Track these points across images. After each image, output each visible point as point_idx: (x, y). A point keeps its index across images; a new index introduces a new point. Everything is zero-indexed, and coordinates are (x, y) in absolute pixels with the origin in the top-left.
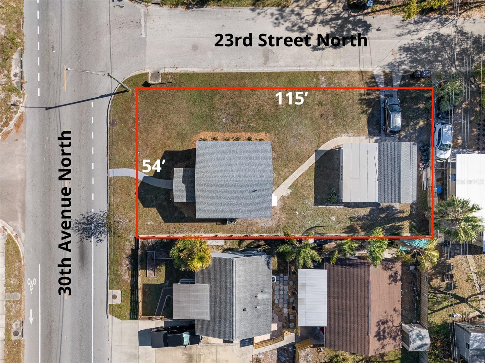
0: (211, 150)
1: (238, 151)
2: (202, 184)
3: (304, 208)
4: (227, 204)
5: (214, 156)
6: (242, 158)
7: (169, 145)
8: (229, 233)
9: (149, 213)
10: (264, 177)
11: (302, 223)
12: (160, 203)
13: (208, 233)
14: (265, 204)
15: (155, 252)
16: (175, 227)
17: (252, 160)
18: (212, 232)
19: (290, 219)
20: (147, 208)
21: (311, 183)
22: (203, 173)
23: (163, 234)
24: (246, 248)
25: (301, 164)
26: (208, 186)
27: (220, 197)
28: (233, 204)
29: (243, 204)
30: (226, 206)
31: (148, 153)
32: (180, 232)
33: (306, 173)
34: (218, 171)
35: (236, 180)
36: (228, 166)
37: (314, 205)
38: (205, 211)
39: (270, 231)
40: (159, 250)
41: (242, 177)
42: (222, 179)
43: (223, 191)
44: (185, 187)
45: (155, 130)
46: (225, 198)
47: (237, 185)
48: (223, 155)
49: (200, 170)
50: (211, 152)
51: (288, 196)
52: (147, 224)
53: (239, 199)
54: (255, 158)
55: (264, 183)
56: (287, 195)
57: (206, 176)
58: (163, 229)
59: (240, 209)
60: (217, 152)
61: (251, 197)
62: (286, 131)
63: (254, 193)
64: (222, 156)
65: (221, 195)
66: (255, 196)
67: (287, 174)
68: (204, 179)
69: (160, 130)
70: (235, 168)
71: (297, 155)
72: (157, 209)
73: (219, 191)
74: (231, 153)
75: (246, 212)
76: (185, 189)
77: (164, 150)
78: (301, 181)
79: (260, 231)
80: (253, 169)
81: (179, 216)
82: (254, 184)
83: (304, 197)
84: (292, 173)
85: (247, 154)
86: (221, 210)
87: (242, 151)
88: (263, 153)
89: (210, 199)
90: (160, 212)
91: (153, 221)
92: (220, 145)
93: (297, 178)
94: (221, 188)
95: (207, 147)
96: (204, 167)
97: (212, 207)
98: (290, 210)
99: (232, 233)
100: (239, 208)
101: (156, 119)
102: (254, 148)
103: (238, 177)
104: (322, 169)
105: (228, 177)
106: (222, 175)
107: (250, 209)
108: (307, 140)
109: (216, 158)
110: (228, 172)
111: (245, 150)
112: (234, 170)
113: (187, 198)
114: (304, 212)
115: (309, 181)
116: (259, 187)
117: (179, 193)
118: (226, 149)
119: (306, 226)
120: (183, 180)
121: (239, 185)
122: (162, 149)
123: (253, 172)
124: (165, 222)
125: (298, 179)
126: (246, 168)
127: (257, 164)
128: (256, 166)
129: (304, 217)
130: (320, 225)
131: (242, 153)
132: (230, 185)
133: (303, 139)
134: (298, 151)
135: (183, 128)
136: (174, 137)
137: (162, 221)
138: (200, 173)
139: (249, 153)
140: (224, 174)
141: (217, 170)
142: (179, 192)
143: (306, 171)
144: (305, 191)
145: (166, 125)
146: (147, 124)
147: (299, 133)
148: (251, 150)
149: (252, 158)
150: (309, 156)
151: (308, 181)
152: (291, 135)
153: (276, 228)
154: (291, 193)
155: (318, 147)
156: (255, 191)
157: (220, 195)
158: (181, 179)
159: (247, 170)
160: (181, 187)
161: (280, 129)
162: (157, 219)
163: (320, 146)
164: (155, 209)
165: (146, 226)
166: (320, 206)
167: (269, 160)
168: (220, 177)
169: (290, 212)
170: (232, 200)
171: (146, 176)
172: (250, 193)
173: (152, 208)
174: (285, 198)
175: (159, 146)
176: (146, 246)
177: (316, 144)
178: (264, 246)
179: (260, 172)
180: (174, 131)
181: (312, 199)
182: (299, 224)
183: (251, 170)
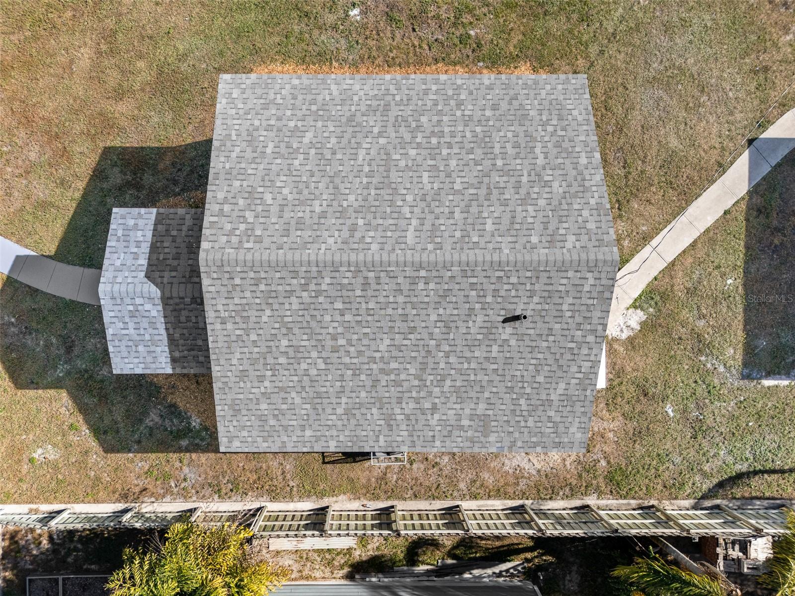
0: (289, 113)
1: (424, 119)
2: (237, 281)
3: (701, 390)
4: (369, 383)
5: (306, 140)
6: (445, 152)
7: (124, 123)
8: (376, 498)
9: (39, 411)
10: (569, 245)
11: (692, 453)
12: (86, 371)
13: (290, 497)
14: (562, 386)
15: (61, 578)
16: (148, 473)
17: (499, 163)
18: (305, 495)
19: (638, 434)
20: (31, 393)
21: (729, 281)
22: (242, 227)
23: (96, 501)
24: (450, 561)
25: (688, 203)
26: (270, 295)
27: (335, 350)
28: (398, 383)
29: (448, 383)
30: (363, 394)
31: (33, 156)
32: (168, 491)
33: (710, 239)
34: (323, 215)
35: (417, 259)
36: (373, 192)
37: (744, 377)
38: (262, 419)
39: (553, 487)
40: (78, 570)
41: (448, 247)
42: (345, 258)
43: (348, 317)
44: (158, 301)
45: (62, 59)
46: (360, 353)
47: (421, 286)
48: (347, 136)
49: (227, 208)
50: (292, 124)
51: (631, 340)
52: (31, 460)
53: (430, 360)
54: (510, 150)
55: (570, 274)
56: (624, 336)
57: (259, 240)
58: (98, 479)
59: (434, 408)
60: (320, 124)
61: (495, 348)
62: (621, 57)
63: (509, 328)
64: (344, 141)
65: (342, 342)
66: (513, 342)
67: (626, 243)
68: (249, 257)
69: (85, 57)
70: (409, 198)
71: (671, 161)
72: (69, 393)
73: (328, 318)
74: (391, 130)
75: (465, 422)
76: (160, 308)
77: (102, 145)
78: (688, 275)
79: (510, 490)
80: (505, 203)
81: (167, 423)
82: (514, 280)
83: (701, 345)
84: (646, 239)
85: (468, 135)
86: (340, 411)
87: (445, 118)
88: (550, 129)
89: (282, 360)
90: (83, 409)
91: (55, 445)
92: (335, 93)
93: (670, 259)
94: (339, 305)
95: (273, 102)
96: (251, 194)
97: (298, 400)
98: (638, 401)
99: (388, 498)
100: (428, 405)
101: (69, 14)
102: (504, 105)
103: (430, 247)
104: (775, 223)
105: (375, 247)
106: (346, 234)
107: (482, 406)
108: (714, 97)
109: (313, 151)
110: (374, 222)
111: (459, 113)
112: (406, 210)
113: (177, 354)
114: (698, 407)
115: (723, 275)
116: (536, 299)
117: (131, 331)
118: (363, 108)
119: (706, 468)
120: (149, 265)
121: (432, 286)
122: (93, 138)
123: (506, 220)
124: (106, 451)
125: (673, 264)
126: (467, 198)
127: (525, 179)
128: (523, 191)
129: (698, 429)
130: (769, 466)
131: (447, 130)
132: (388, 286)
133: (697, 93)
134: (674, 143)
135: (181, 47)
136: (143, 90)
137: (93, 444)
138: (228, 227)
139: (478, 129)
140: (353, 229)
141: (318, 209)
142: (131, 325)
143: (707, 231)
144: (702, 316)
145: (110, 36)
146: (28, 34)
147: (680, 68)
148: (488, 113)
149: (497, 150)
150: (720, 165)
151: (716, 272)
152: (642, 73)
153: (580, 476)
154: (643, 324)
155: (763, 125)
156: (516, 318)
157: (334, 338)
158: (143, 261)
159: (474, 209)
160: (138, 301)
161: (594, 49)
162: (73, 438)
163: (770, 123)
164: (64, 394)
165: (25, 468)
166: (768, 383)
167: (583, 160)
168: (334, 247)
169: (639, 408)
170: (394, 365)
171: (27, 257)
172: (489, 331)
173: (52, 392)
174: (616, 346)
175: (78, 128)
176: (29, 551)
177: (751, 115)
178: (529, 555)
179: (540, 218)
180: (141, 64)
181: (734, 354)
182: (678, 460)
183: (498, 210)
